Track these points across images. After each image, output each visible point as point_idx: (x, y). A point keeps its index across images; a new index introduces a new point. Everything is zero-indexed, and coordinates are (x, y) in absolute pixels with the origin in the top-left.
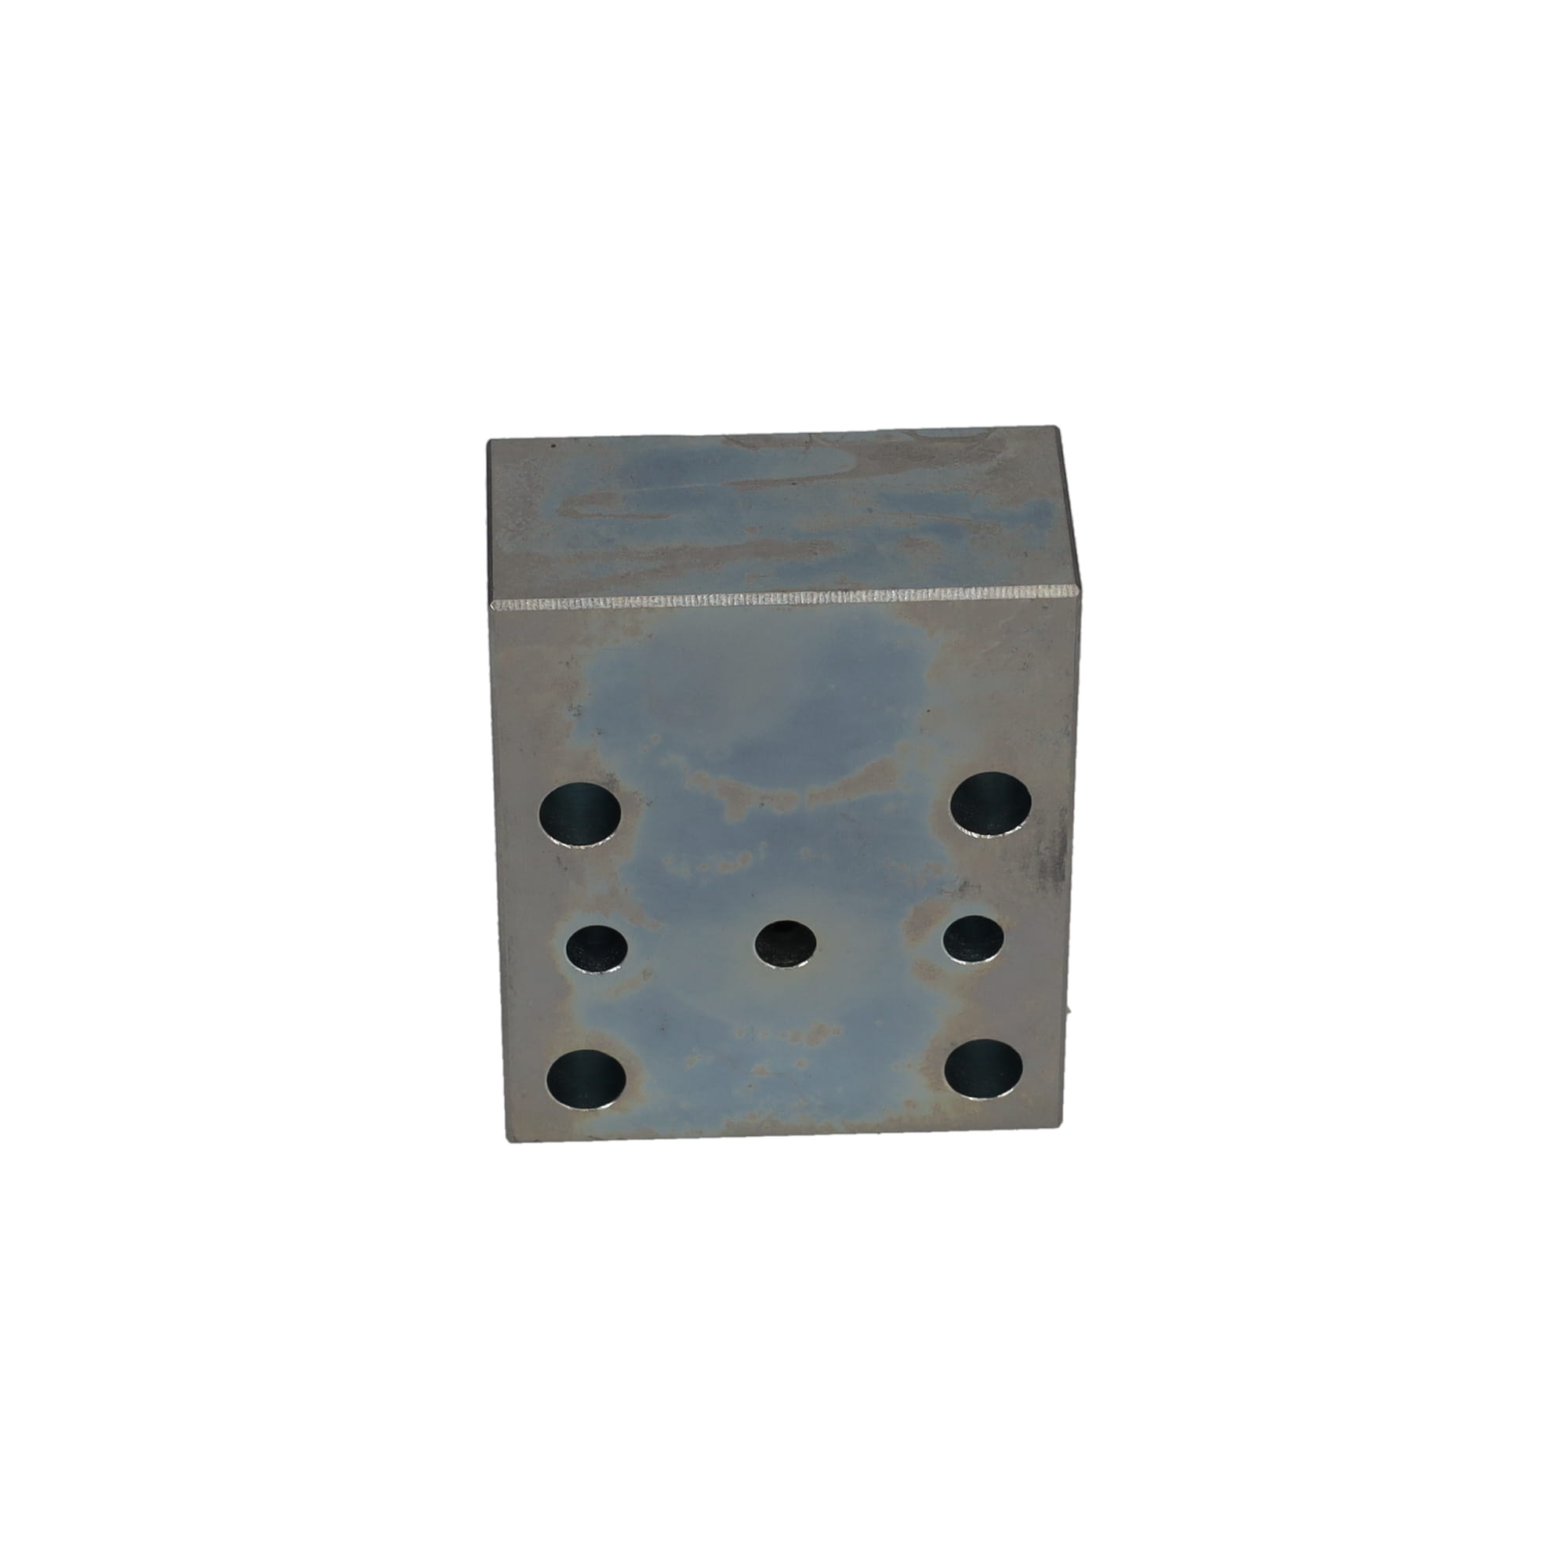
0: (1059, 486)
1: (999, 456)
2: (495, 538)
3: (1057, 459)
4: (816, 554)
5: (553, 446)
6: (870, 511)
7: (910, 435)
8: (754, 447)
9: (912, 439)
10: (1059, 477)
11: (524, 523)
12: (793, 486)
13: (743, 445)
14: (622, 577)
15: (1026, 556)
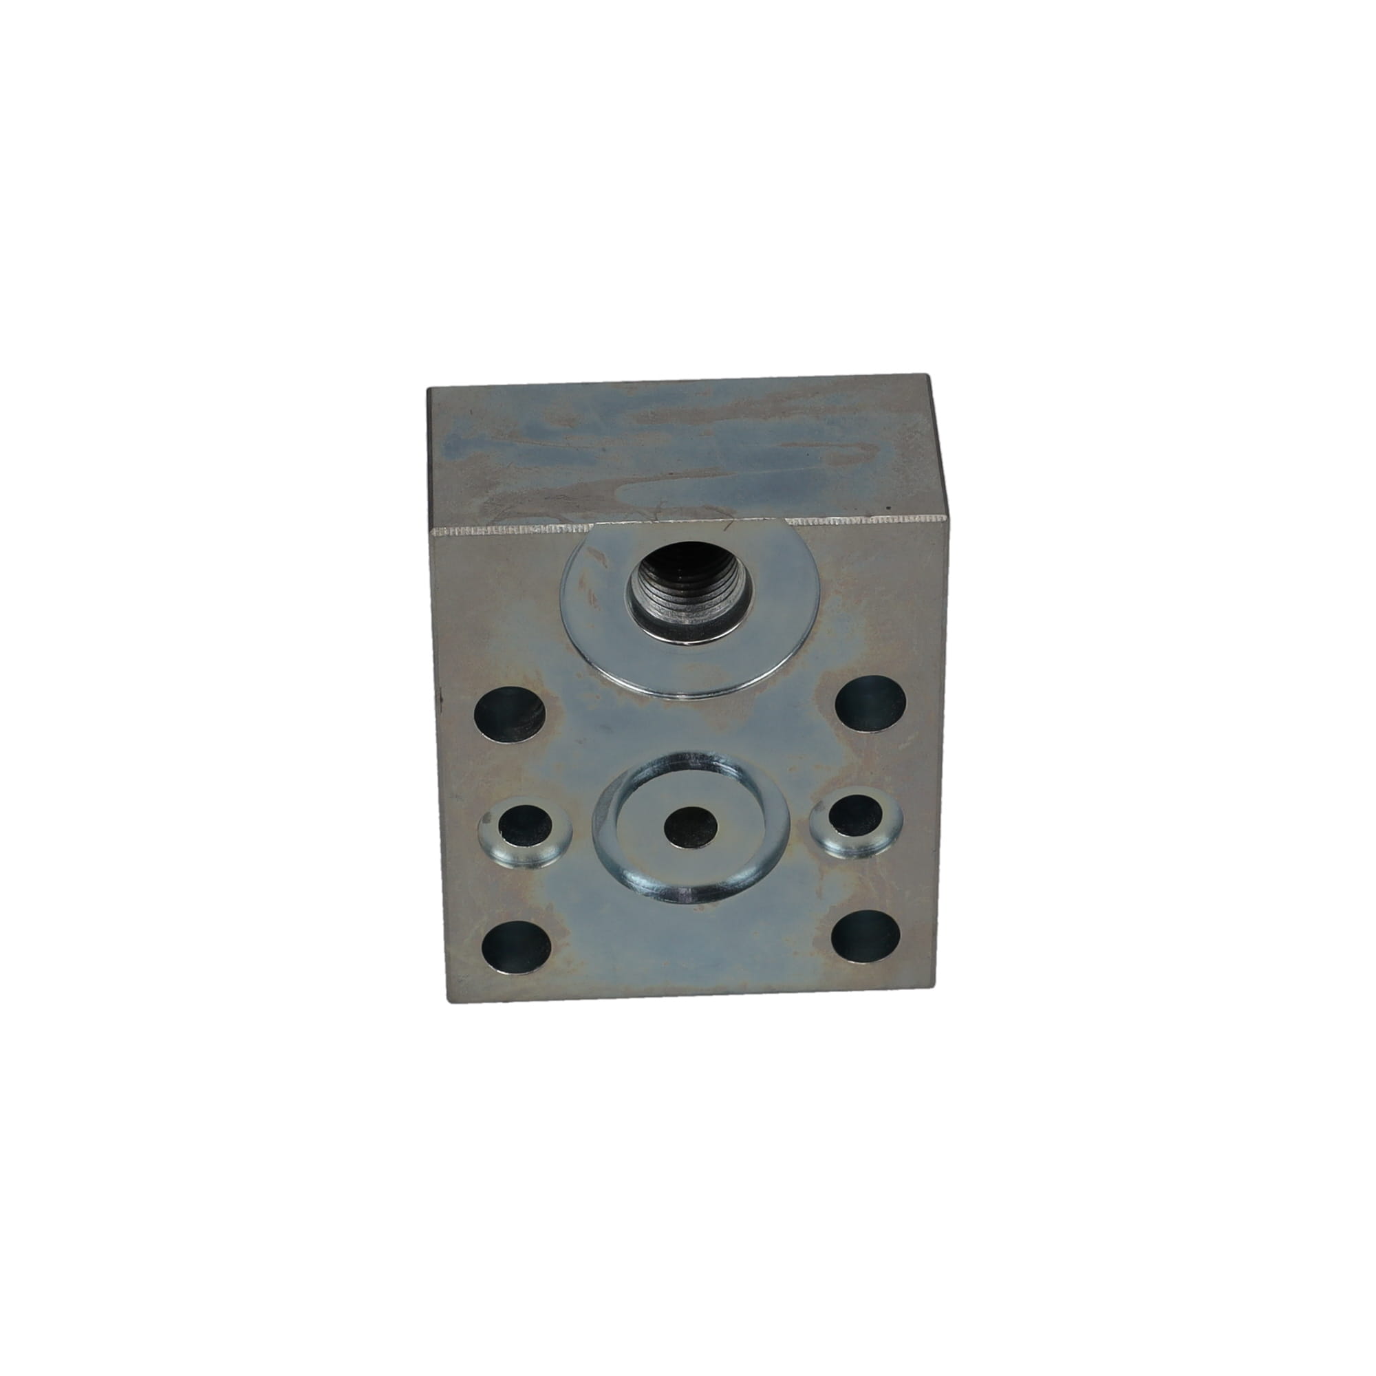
0: (435, 472)
1: (486, 499)
2: (930, 426)
3: (435, 498)
4: (652, 413)
5: (888, 508)
6: (604, 450)
7: (565, 519)
8: (707, 508)
9: (564, 515)
10: (435, 480)
11: (907, 439)
12: (672, 472)
13: (716, 509)
14: (818, 393)
15: (471, 411)
